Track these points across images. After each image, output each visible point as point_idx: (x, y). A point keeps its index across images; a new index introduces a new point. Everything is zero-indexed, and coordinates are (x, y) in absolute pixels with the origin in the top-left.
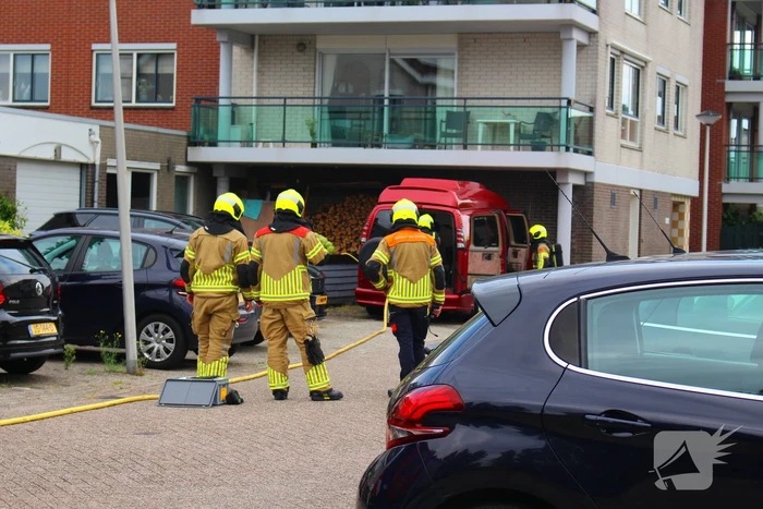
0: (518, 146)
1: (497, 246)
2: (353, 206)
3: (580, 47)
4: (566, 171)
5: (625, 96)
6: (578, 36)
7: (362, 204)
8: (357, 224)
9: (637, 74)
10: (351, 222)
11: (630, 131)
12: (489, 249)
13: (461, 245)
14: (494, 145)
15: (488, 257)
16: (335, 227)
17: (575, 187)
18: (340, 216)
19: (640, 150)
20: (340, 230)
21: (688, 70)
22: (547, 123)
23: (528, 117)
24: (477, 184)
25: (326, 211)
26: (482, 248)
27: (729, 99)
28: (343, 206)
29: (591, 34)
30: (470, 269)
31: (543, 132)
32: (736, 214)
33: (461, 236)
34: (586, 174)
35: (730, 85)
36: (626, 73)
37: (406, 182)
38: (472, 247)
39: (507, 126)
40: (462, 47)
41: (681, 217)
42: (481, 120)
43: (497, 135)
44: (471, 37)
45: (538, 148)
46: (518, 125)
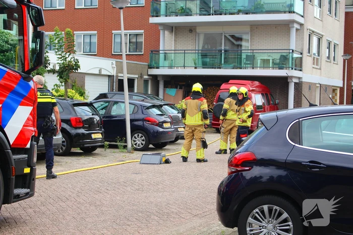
0: (273, 68)
2: (211, 91)
3: (297, 30)
4: (292, 77)
5: (314, 49)
6: (296, 26)
7: (214, 90)
8: (212, 98)
9: (319, 40)
11: (316, 61)
14: (263, 67)
17: (295, 83)
19: (320, 69)
22: (284, 58)
23: (277, 57)
24: (258, 82)
29: (301, 25)
31: (283, 62)
34: (299, 78)
36: (315, 40)
37: (231, 81)
39: (269, 60)
40: (252, 30)
41: (336, 94)
42: (259, 58)
43: (265, 64)
44: (255, 27)
45: (281, 68)
46: (273, 60)
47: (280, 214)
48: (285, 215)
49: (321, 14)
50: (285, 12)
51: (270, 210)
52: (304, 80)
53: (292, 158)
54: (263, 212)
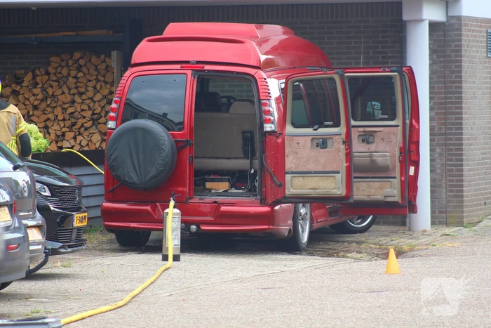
1: (337, 124)
2: (65, 72)
7: (79, 69)
8: (73, 102)
10: (62, 98)
12: (322, 130)
13: (268, 127)
15: (323, 143)
16: (35, 108)
17: (433, 26)
18: (44, 90)
20: (44, 112)
25: (19, 81)
26: (309, 131)
28: (48, 73)
30: (290, 164)
33: (268, 112)
38: (290, 129)
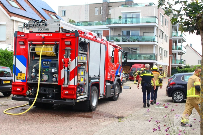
0: (148, 60)
3: (156, 47)
4: (154, 63)
5: (161, 53)
9: (162, 50)
11: (161, 57)
14: (144, 59)
19: (162, 60)
21: (168, 49)
22: (151, 56)
23: (149, 56)
27: (172, 53)
29: (157, 45)
31: (151, 58)
32: (173, 68)
34: (156, 63)
35: (172, 51)
36: (161, 50)
37: (135, 64)
39: (146, 57)
40: (140, 47)
41: (167, 68)
42: (143, 56)
43: (145, 58)
44: (141, 45)
45: (150, 60)
46: (148, 57)
47: (180, 94)
48: (181, 94)
49: (163, 41)
50: (152, 41)
51: (178, 93)
52: (158, 64)
53: (183, 83)
54: (177, 94)
